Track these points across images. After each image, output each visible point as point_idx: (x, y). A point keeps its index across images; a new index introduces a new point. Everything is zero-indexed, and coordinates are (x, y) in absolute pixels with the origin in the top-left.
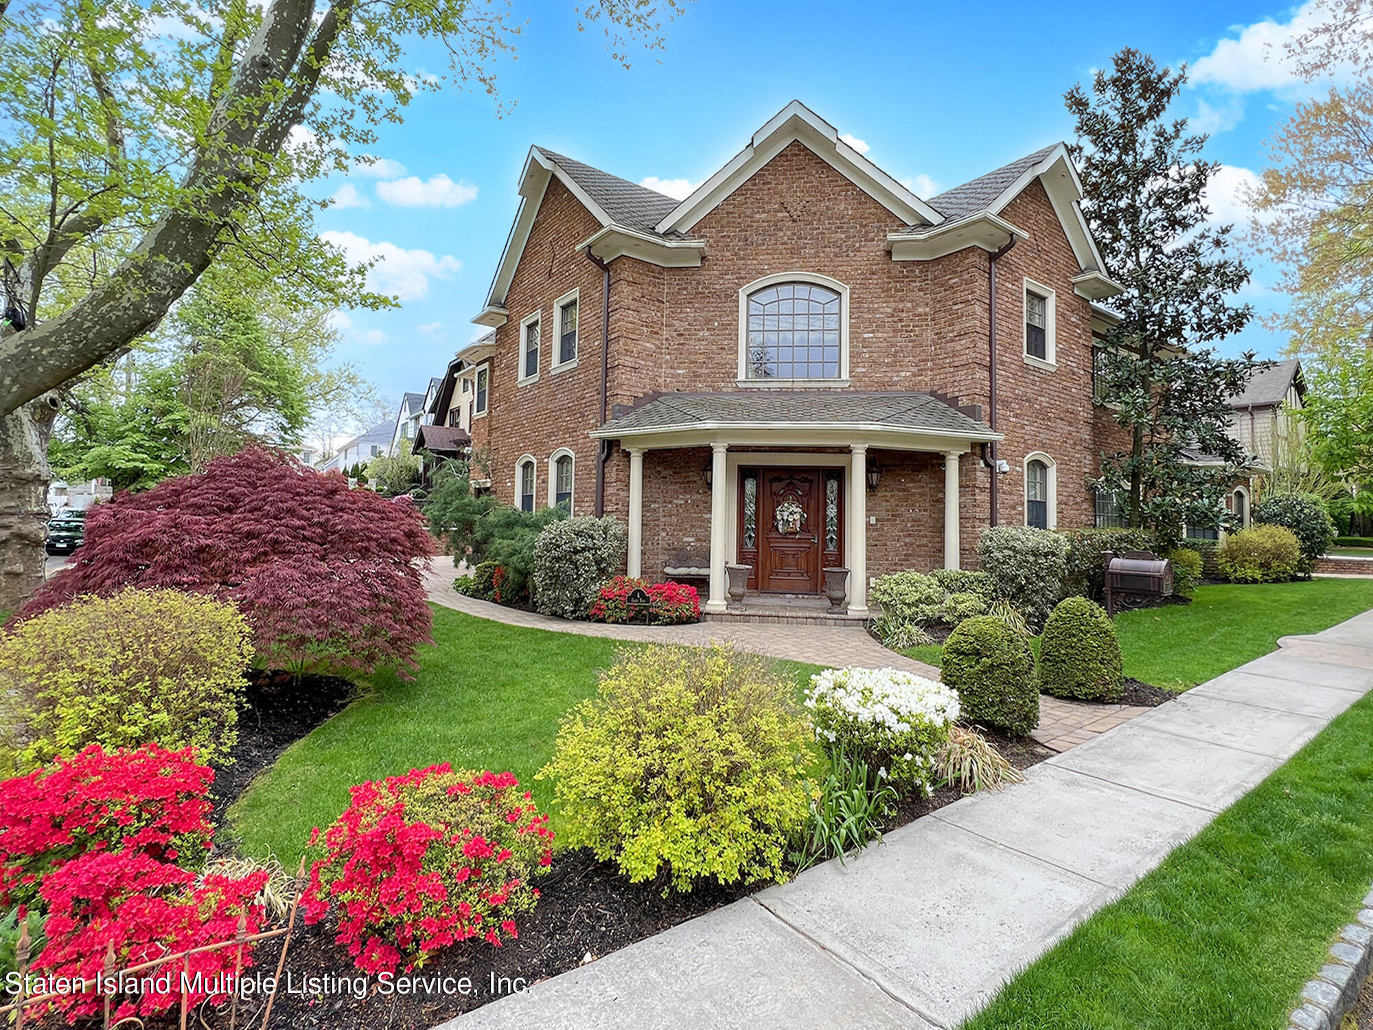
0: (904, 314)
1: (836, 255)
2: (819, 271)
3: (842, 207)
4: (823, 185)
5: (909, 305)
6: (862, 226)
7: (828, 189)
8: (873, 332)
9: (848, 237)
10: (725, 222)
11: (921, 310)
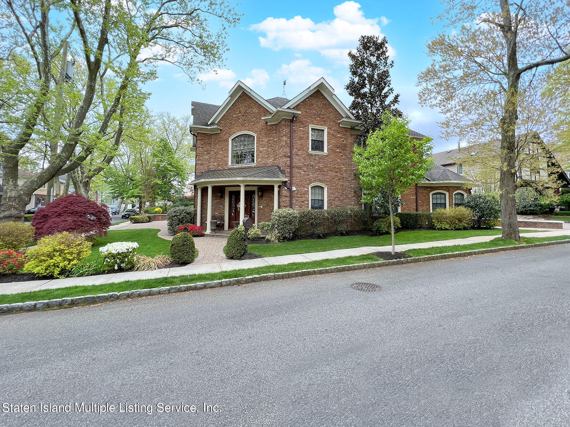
0: (271, 141)
1: (253, 125)
2: (249, 130)
3: (255, 110)
4: (250, 104)
5: (272, 138)
6: (260, 115)
7: (251, 105)
8: (263, 148)
9: (256, 119)
10: (226, 119)
11: (275, 140)
